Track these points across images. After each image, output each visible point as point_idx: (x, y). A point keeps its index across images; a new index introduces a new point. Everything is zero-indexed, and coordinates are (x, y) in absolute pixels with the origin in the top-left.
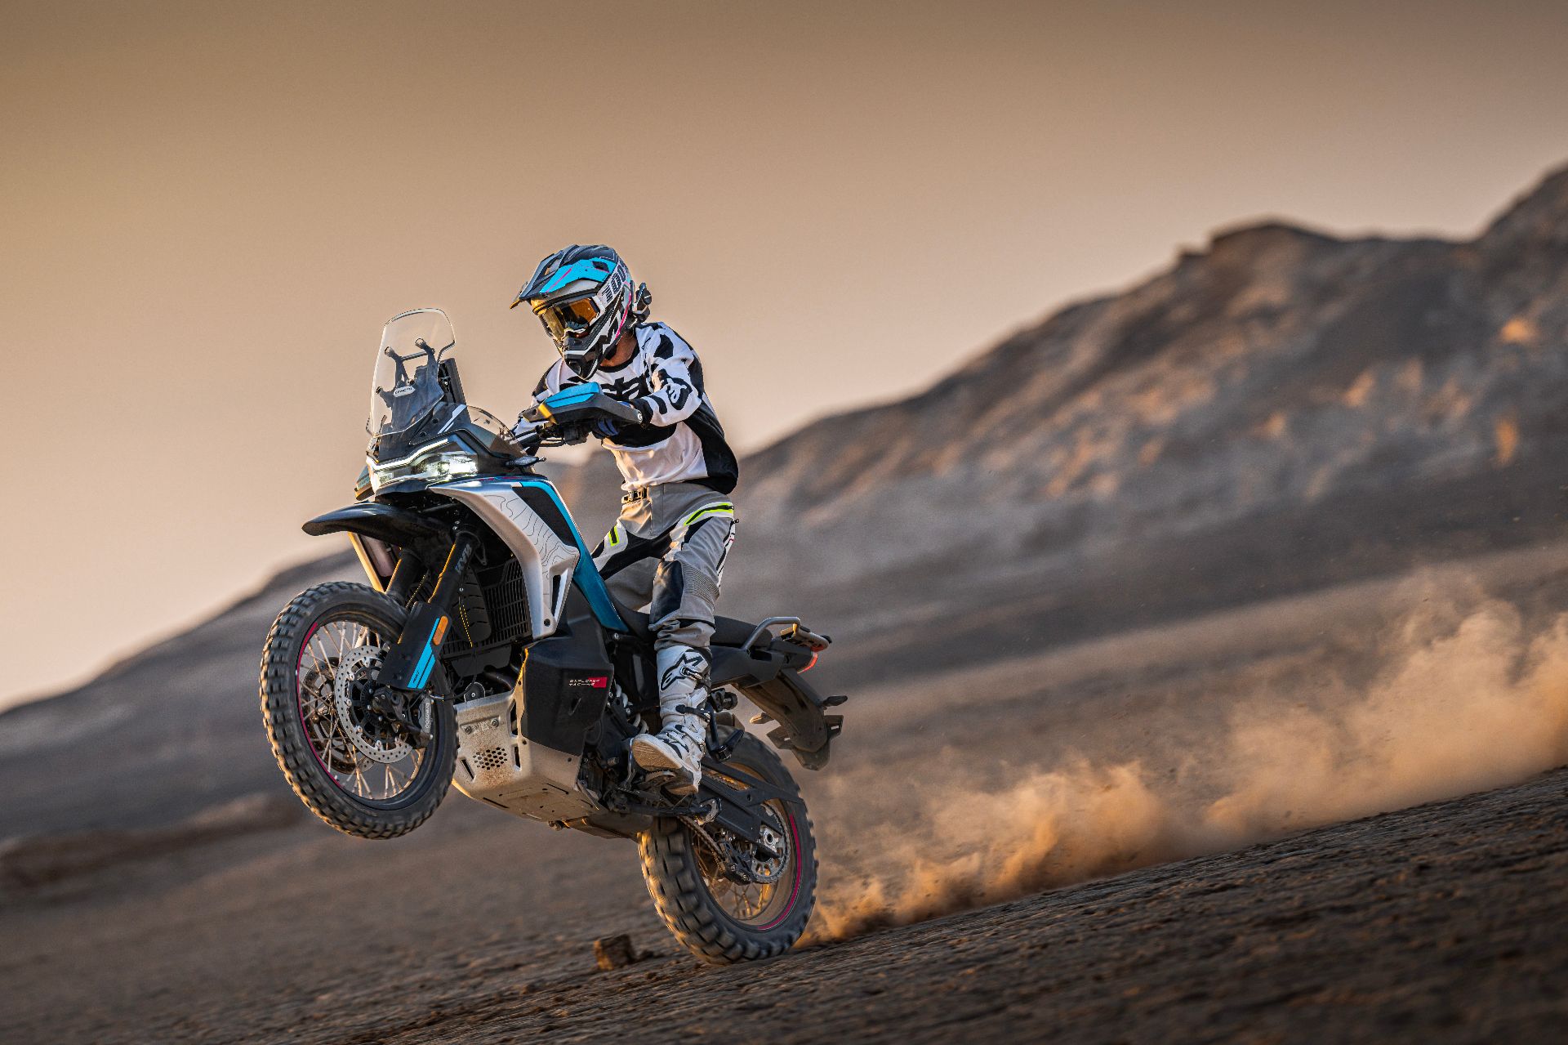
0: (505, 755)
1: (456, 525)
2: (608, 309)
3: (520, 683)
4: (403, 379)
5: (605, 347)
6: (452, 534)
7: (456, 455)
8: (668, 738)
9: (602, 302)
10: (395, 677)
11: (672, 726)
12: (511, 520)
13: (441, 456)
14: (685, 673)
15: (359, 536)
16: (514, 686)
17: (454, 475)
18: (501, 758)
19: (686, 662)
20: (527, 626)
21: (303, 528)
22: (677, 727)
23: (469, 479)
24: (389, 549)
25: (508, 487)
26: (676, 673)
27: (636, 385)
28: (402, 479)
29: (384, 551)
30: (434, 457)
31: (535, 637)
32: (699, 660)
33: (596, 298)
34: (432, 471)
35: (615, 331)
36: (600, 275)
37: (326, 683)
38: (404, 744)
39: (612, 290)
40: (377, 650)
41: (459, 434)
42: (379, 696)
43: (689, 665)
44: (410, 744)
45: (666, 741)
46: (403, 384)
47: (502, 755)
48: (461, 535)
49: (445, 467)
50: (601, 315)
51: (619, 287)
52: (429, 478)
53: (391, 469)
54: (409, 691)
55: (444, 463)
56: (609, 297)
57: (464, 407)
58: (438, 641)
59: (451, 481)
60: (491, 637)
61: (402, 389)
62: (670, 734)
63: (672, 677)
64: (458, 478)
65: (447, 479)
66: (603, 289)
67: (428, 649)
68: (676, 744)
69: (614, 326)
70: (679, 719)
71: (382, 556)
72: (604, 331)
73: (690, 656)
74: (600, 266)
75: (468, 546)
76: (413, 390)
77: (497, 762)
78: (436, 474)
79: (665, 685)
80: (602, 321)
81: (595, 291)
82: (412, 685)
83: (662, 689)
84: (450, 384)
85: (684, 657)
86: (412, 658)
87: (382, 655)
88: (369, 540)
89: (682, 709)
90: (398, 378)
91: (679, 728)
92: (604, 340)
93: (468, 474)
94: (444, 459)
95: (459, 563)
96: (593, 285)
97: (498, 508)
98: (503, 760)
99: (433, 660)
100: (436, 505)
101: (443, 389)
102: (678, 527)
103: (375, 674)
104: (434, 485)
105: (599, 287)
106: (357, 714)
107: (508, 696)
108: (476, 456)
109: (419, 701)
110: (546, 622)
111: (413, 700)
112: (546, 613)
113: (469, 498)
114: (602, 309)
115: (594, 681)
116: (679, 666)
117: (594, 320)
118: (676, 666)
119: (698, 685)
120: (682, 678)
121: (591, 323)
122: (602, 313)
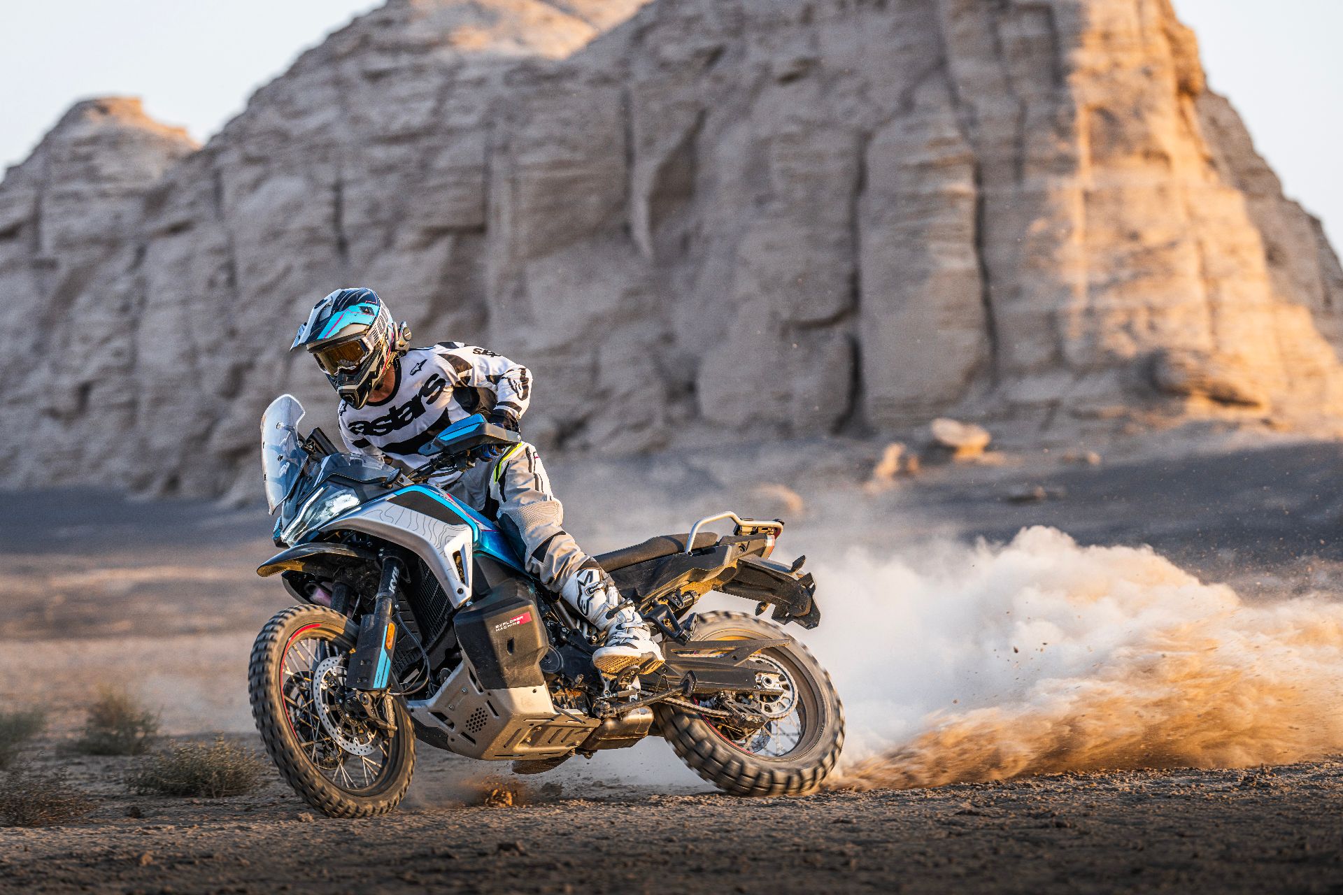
0: (484, 712)
1: (381, 552)
2: (375, 348)
7: (336, 497)
8: (617, 640)
9: (369, 342)
10: (361, 681)
11: (613, 630)
12: (394, 525)
13: (323, 503)
14: (591, 593)
16: (461, 655)
17: (340, 512)
19: (584, 585)
22: (617, 628)
26: (585, 598)
27: (408, 409)
30: (319, 506)
31: (456, 607)
32: (591, 574)
33: (365, 340)
34: (324, 516)
35: (382, 367)
36: (368, 319)
39: (378, 331)
41: (331, 479)
43: (588, 585)
45: (618, 644)
48: (388, 560)
49: (331, 510)
51: (384, 328)
54: (375, 690)
55: (329, 506)
56: (376, 338)
58: (390, 645)
62: (617, 636)
63: (585, 603)
64: (345, 512)
66: (371, 331)
67: (383, 654)
68: (626, 641)
69: (381, 362)
70: (614, 621)
72: (373, 368)
73: (582, 579)
74: (365, 311)
75: (395, 568)
78: (328, 518)
79: (585, 611)
80: (371, 359)
81: (364, 334)
82: (376, 686)
83: (586, 614)
85: (580, 583)
89: (610, 615)
91: (619, 627)
92: (372, 376)
93: (352, 506)
94: (328, 504)
96: (361, 328)
98: (485, 717)
99: (389, 662)
102: (492, 489)
105: (366, 330)
107: (461, 666)
108: (353, 491)
109: (383, 699)
110: (461, 591)
111: (377, 699)
112: (460, 585)
113: (354, 523)
114: (371, 348)
115: (518, 619)
116: (583, 592)
117: (364, 358)
118: (581, 594)
119: (606, 590)
120: (592, 597)
121: (361, 361)
122: (371, 352)
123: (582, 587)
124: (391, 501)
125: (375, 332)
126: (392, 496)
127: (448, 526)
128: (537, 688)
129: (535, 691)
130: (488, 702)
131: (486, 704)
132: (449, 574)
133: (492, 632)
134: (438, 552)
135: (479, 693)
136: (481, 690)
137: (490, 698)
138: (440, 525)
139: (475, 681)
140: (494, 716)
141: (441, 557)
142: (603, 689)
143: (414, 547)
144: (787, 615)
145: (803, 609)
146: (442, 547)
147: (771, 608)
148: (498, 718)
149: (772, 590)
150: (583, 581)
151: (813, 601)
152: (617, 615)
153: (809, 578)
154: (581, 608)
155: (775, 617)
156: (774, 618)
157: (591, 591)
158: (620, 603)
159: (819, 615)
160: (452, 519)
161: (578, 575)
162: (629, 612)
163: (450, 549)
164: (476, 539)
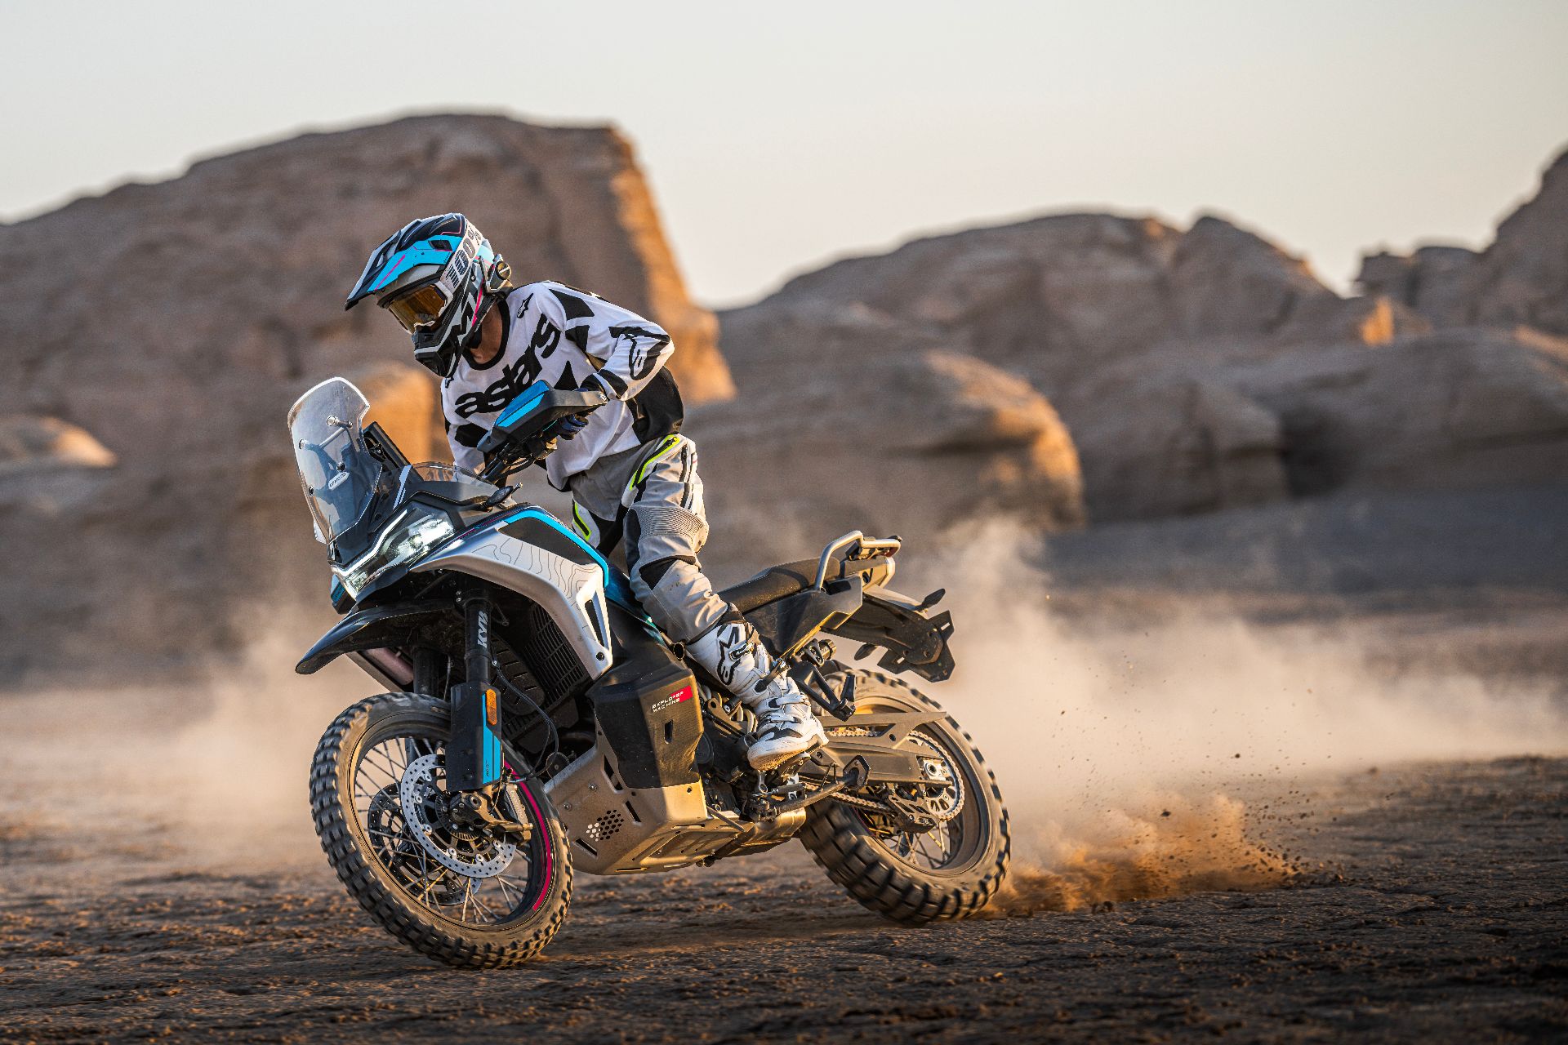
0: (619, 815)
1: (458, 597)
2: (456, 294)
3: (600, 734)
4: (331, 467)
5: (461, 338)
6: (458, 607)
7: (423, 523)
9: (446, 287)
10: (466, 779)
11: (765, 707)
12: (511, 565)
13: (407, 530)
15: (360, 653)
16: (595, 737)
17: (430, 545)
18: (616, 821)
19: (728, 646)
20: (580, 670)
21: (297, 670)
22: (770, 704)
23: (448, 541)
24: (399, 654)
25: (494, 531)
26: (728, 663)
27: (522, 366)
28: (377, 574)
29: (394, 658)
30: (401, 535)
31: (594, 677)
32: (735, 631)
33: (440, 285)
34: (405, 551)
35: (470, 319)
36: (441, 256)
37: (392, 816)
38: (505, 845)
39: (457, 271)
40: (432, 758)
41: (416, 498)
42: (457, 806)
43: (732, 646)
44: (512, 843)
46: (334, 474)
47: (616, 817)
48: (469, 604)
49: (417, 540)
50: (449, 302)
51: (466, 265)
52: (408, 559)
53: (361, 569)
54: (488, 784)
55: (414, 537)
56: (455, 280)
57: (409, 467)
58: (494, 720)
59: (430, 553)
60: (547, 697)
61: (335, 478)
63: (728, 670)
64: (436, 546)
65: (425, 552)
66: (446, 272)
67: (487, 735)
69: (468, 312)
70: (766, 695)
71: (393, 663)
72: (457, 320)
73: (725, 637)
74: (437, 246)
75: (481, 613)
76: (347, 474)
77: (614, 826)
78: (412, 551)
79: (727, 680)
80: (451, 310)
81: (437, 277)
82: (486, 779)
83: (729, 684)
84: (383, 451)
85: (722, 645)
86: (474, 750)
87: (440, 760)
88: (373, 652)
89: (762, 686)
90: (327, 469)
91: (775, 704)
92: (457, 331)
93: (445, 536)
94: (412, 532)
95: (480, 636)
96: (433, 270)
97: (494, 560)
98: (619, 822)
99: (498, 745)
100: (426, 586)
101: (378, 459)
103: (442, 785)
104: (414, 565)
105: (440, 272)
106: (443, 836)
107: (593, 751)
108: (445, 515)
109: (503, 792)
110: (600, 656)
111: (495, 795)
112: (596, 646)
113: (457, 562)
114: (450, 295)
115: (678, 695)
116: (726, 655)
117: (443, 309)
118: (723, 658)
119: (754, 652)
120: (738, 663)
121: (440, 314)
122: (449, 301)
123: (725, 649)
124: (503, 530)
125: (452, 271)
126: (503, 524)
127: (576, 566)
128: (692, 785)
129: (689, 790)
130: (628, 804)
131: (624, 806)
132: (584, 632)
133: (648, 713)
134: (569, 602)
135: (615, 791)
136: (618, 787)
137: (632, 799)
138: (568, 564)
139: (610, 772)
140: (635, 823)
141: (573, 609)
142: (757, 782)
143: (534, 595)
144: (899, 661)
145: (930, 656)
146: (573, 596)
147: (880, 651)
148: (639, 824)
149: (887, 630)
150: (727, 642)
151: (945, 647)
152: (770, 687)
153: (946, 617)
154: (721, 676)
155: (882, 663)
156: (880, 664)
157: (737, 656)
158: (772, 668)
159: (952, 665)
160: (578, 556)
161: (719, 633)
162: (783, 681)
163: (582, 599)
164: (607, 583)
